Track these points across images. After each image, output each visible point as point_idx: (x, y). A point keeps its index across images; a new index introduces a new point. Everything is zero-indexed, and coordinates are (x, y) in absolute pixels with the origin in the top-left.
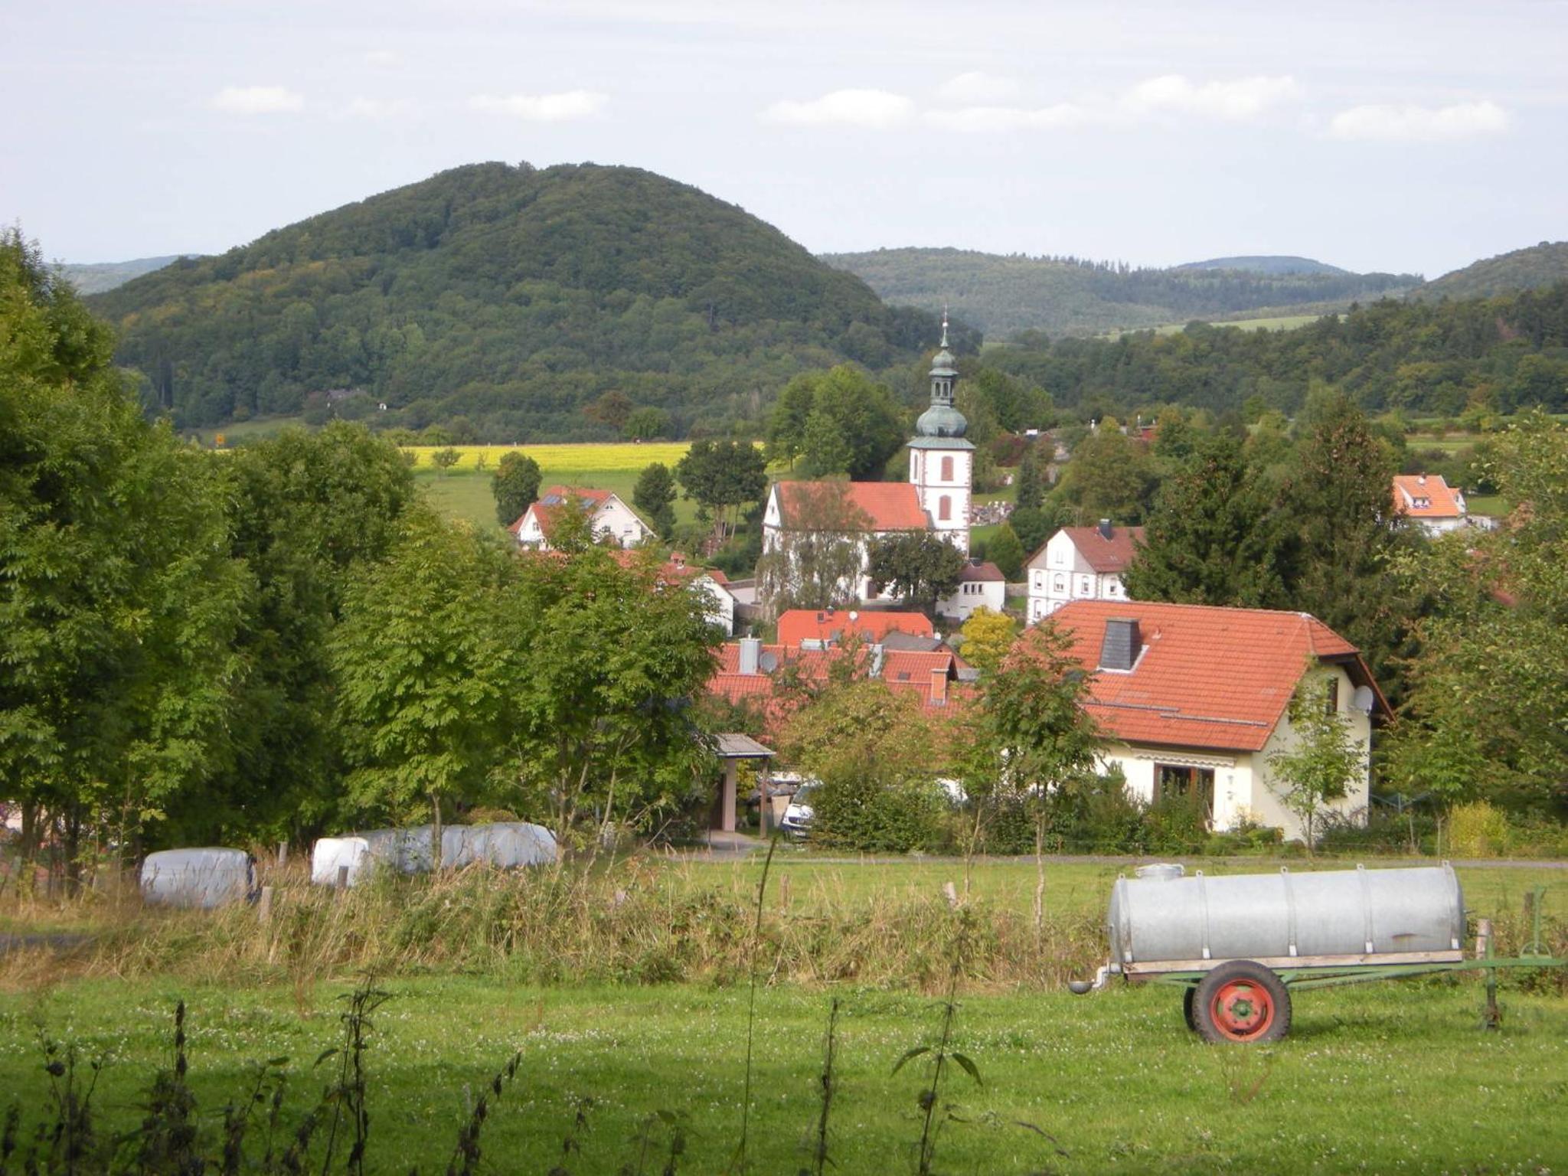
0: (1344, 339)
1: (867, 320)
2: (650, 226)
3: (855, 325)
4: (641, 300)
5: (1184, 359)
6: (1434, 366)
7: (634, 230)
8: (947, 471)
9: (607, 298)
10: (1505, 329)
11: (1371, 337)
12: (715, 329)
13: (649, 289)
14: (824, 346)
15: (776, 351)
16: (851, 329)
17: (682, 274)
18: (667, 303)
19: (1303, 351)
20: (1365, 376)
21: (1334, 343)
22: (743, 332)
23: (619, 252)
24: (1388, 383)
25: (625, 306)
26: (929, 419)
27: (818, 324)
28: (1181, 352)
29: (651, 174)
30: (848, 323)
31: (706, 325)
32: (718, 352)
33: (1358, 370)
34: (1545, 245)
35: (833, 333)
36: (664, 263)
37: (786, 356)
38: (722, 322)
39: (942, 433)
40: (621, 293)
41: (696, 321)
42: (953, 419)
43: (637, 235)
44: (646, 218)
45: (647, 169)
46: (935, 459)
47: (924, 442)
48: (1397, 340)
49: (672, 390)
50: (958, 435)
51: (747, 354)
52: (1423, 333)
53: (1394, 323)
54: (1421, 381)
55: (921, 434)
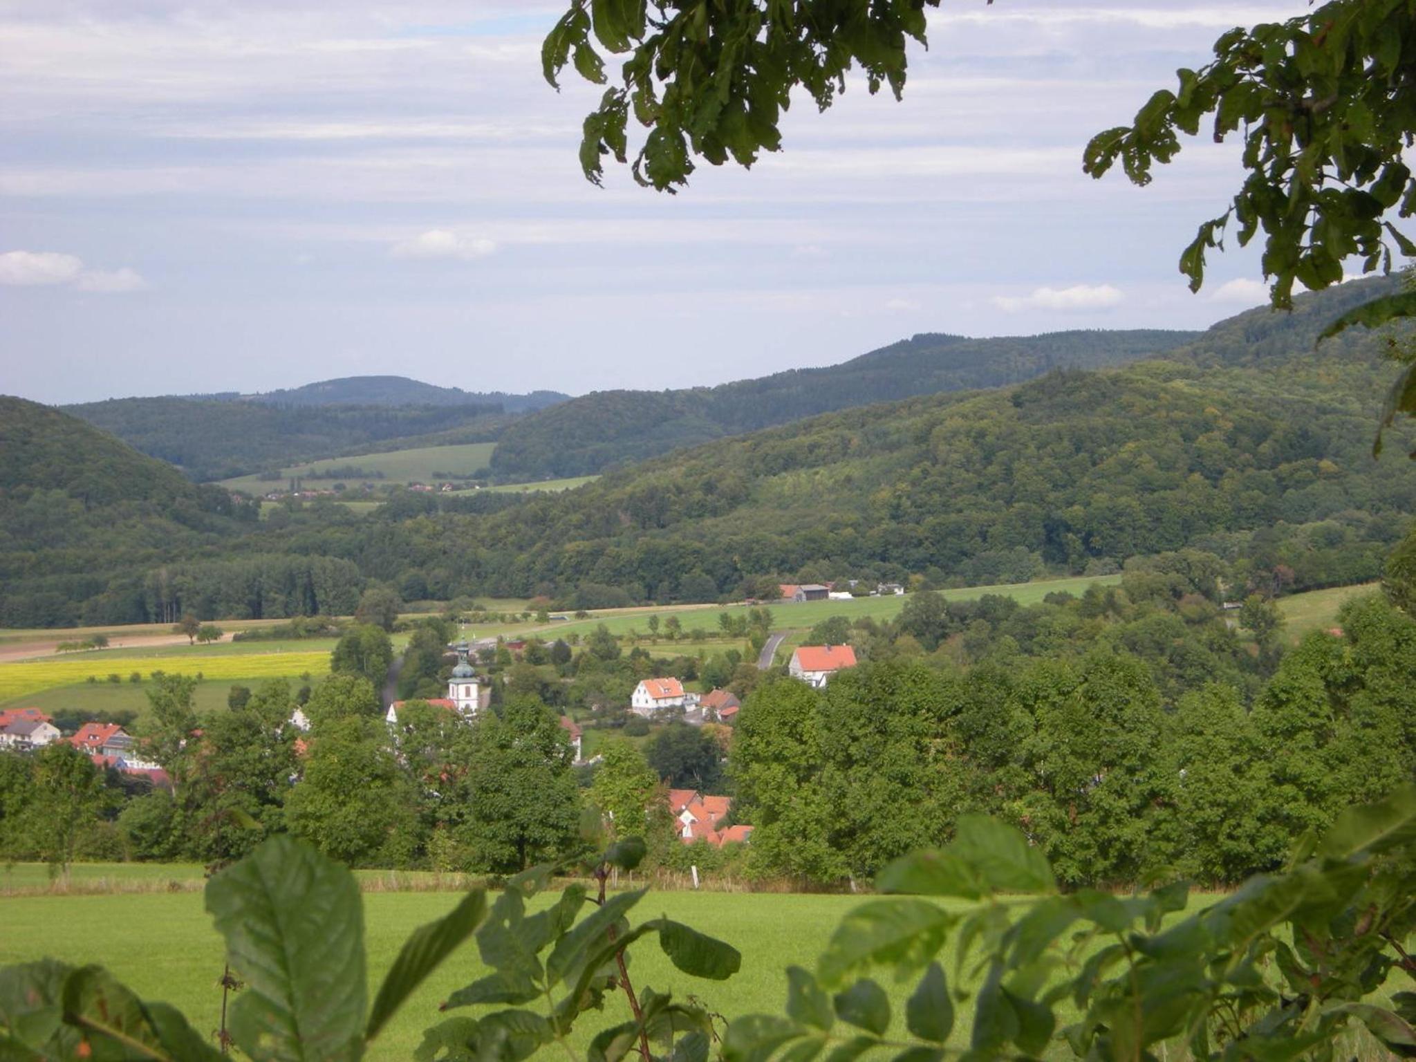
0: (526, 523)
1: (185, 496)
2: (34, 439)
3: (179, 499)
4: (37, 494)
5: (428, 537)
6: (586, 543)
7: (25, 443)
8: (468, 693)
9: (13, 492)
10: (623, 517)
11: (543, 521)
12: (89, 509)
13: (41, 483)
14: (160, 516)
15: (131, 522)
16: (177, 503)
17: (62, 472)
18: (58, 494)
19: (503, 531)
20: (545, 549)
21: (521, 526)
22: (108, 510)
23: (17, 459)
24: (559, 553)
25: (26, 497)
26: (458, 669)
27: (154, 501)
28: (425, 531)
29: (24, 400)
30: (174, 499)
31: (83, 507)
32: (95, 526)
33: (539, 545)
34: (594, 394)
35: (165, 507)
36: (49, 465)
37: (140, 526)
38: (93, 504)
39: (465, 676)
40: (23, 488)
41: (77, 505)
42: (469, 669)
43: (27, 447)
44: (31, 435)
45: (21, 397)
46: (462, 688)
47: (458, 680)
48: (560, 525)
49: (88, 561)
50: (472, 676)
51: (113, 524)
52: (575, 518)
53: (555, 511)
54: (579, 553)
55: (455, 677)
